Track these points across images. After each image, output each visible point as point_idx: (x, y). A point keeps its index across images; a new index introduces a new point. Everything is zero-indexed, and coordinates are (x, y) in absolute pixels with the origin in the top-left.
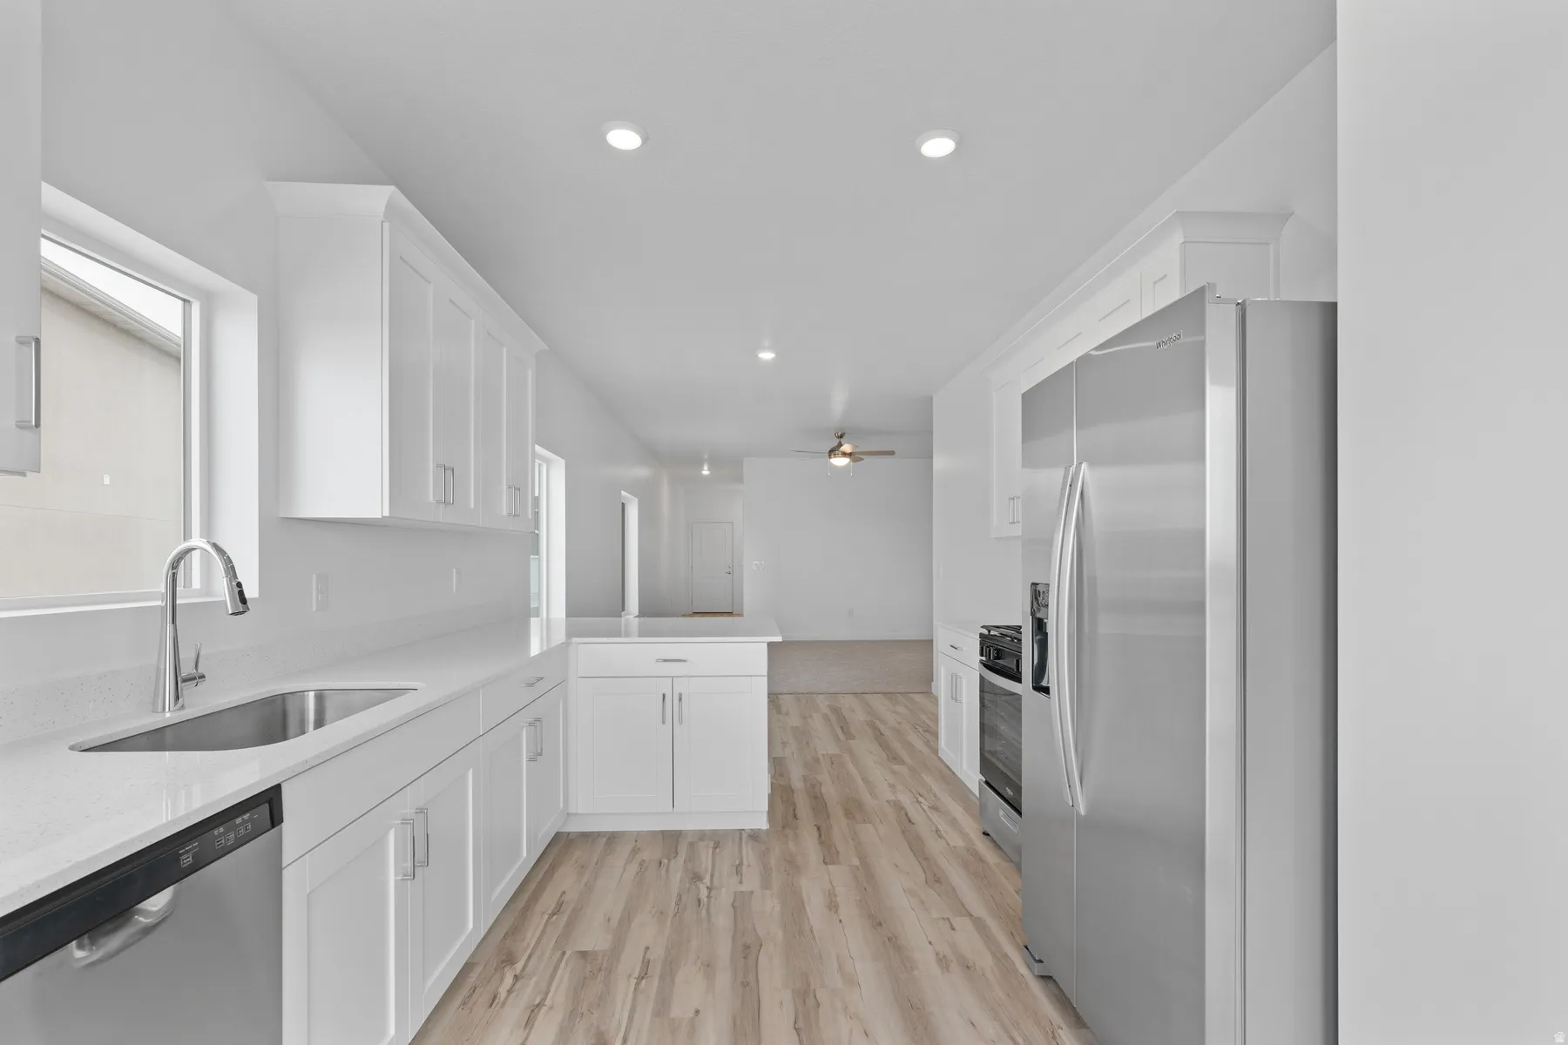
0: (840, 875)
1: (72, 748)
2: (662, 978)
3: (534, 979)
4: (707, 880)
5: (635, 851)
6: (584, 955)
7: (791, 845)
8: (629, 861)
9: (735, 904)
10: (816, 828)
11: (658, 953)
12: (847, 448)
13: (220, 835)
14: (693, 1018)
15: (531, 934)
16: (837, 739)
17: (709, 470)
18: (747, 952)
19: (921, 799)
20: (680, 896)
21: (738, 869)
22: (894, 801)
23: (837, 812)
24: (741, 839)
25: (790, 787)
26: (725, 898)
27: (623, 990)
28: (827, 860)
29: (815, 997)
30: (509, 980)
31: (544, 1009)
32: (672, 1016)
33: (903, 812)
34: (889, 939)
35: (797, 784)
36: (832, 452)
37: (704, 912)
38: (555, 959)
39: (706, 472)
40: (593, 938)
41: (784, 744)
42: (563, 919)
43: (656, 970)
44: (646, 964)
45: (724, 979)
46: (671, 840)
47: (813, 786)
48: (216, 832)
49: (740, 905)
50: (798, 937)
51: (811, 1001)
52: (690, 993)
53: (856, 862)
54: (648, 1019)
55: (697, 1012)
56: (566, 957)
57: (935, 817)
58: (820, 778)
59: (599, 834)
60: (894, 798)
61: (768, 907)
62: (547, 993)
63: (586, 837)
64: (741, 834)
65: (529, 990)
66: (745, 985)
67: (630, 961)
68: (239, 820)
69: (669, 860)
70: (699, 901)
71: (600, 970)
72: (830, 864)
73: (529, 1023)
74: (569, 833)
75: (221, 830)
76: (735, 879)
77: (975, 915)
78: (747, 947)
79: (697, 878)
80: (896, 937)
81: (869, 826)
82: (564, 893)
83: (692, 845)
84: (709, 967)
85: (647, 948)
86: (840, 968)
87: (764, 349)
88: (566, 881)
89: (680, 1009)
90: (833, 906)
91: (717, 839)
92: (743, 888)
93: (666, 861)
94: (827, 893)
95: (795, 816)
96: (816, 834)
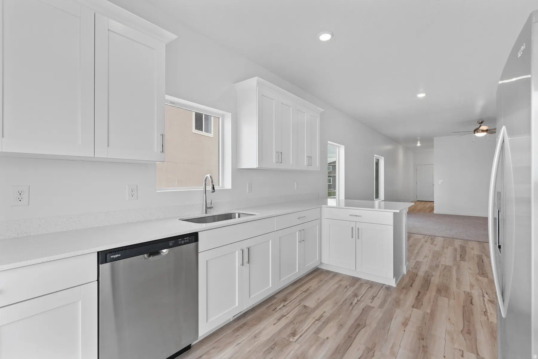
0: (417, 314)
1: (180, 219)
2: (323, 323)
3: (288, 308)
4: (359, 298)
5: (341, 280)
6: (305, 307)
7: (402, 296)
8: (337, 283)
9: (364, 309)
10: (418, 292)
11: (327, 315)
12: (484, 128)
13: (180, 241)
14: (325, 339)
15: (295, 296)
16: (455, 259)
17: (420, 144)
18: (358, 326)
19: (485, 295)
20: (346, 300)
21: (373, 298)
22: (469, 293)
23: (433, 289)
24: (382, 287)
25: (417, 274)
26: (362, 305)
27: (310, 321)
28: (415, 306)
29: (374, 353)
30: (282, 306)
31: (285, 317)
32: (319, 335)
33: (470, 298)
34: (423, 347)
35: (421, 273)
36: (476, 131)
37: (351, 308)
38: (297, 305)
39: (419, 144)
40: (311, 303)
41: (426, 257)
42: (305, 294)
43: (323, 320)
44: (321, 317)
45: (344, 332)
46: (355, 280)
47: (428, 276)
48: (179, 240)
49: (366, 310)
50: (381, 330)
51: (371, 353)
52: (330, 331)
53: (429, 311)
54: (311, 333)
55: (328, 338)
56: (300, 305)
57: (489, 306)
58: (434, 273)
59: (332, 272)
60: (469, 291)
61: (377, 315)
62: (289, 313)
63: (328, 272)
64: (383, 286)
65: (285, 311)
66: (350, 337)
67: (317, 314)
68: (185, 239)
69: (350, 287)
70: (352, 303)
71: (307, 313)
72: (416, 308)
73: (279, 319)
74: (323, 269)
75: (181, 240)
76: (371, 301)
77: (481, 355)
78: (359, 325)
79: (356, 295)
80: (427, 347)
81: (446, 299)
82: (311, 287)
83: (362, 284)
84: (341, 326)
85: (325, 312)
86: (392, 347)
87: (420, 93)
88: (313, 284)
89: (322, 335)
90: (405, 324)
91: (371, 285)
92: (372, 305)
93: (349, 287)
94: (406, 319)
95: (411, 286)
96: (417, 295)
